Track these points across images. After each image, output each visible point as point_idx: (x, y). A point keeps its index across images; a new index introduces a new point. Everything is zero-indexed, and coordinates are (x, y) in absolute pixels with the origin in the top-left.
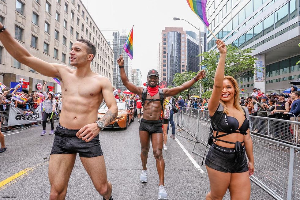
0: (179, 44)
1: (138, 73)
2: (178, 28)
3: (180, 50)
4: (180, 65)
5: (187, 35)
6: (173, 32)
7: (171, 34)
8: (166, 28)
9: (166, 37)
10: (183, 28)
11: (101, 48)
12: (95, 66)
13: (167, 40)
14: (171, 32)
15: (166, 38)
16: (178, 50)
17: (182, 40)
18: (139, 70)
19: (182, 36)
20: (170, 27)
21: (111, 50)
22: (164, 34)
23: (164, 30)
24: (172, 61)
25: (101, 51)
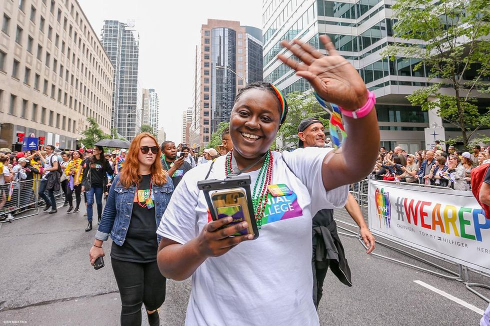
0: (233, 50)
1: (152, 96)
2: (230, 21)
3: (235, 61)
4: (235, 89)
5: (246, 34)
6: (222, 29)
7: (220, 32)
8: (210, 21)
9: (210, 37)
10: (239, 22)
11: (76, 34)
12: (67, 80)
13: (210, 42)
14: (219, 29)
15: (209, 39)
16: (231, 61)
17: (239, 43)
18: (153, 90)
19: (239, 36)
20: (217, 20)
21: (97, 42)
22: (206, 32)
23: (207, 24)
24: (220, 80)
25: (75, 42)
